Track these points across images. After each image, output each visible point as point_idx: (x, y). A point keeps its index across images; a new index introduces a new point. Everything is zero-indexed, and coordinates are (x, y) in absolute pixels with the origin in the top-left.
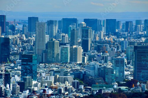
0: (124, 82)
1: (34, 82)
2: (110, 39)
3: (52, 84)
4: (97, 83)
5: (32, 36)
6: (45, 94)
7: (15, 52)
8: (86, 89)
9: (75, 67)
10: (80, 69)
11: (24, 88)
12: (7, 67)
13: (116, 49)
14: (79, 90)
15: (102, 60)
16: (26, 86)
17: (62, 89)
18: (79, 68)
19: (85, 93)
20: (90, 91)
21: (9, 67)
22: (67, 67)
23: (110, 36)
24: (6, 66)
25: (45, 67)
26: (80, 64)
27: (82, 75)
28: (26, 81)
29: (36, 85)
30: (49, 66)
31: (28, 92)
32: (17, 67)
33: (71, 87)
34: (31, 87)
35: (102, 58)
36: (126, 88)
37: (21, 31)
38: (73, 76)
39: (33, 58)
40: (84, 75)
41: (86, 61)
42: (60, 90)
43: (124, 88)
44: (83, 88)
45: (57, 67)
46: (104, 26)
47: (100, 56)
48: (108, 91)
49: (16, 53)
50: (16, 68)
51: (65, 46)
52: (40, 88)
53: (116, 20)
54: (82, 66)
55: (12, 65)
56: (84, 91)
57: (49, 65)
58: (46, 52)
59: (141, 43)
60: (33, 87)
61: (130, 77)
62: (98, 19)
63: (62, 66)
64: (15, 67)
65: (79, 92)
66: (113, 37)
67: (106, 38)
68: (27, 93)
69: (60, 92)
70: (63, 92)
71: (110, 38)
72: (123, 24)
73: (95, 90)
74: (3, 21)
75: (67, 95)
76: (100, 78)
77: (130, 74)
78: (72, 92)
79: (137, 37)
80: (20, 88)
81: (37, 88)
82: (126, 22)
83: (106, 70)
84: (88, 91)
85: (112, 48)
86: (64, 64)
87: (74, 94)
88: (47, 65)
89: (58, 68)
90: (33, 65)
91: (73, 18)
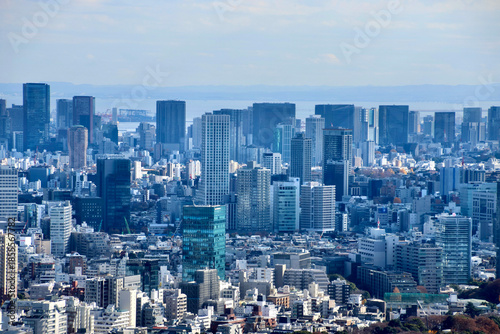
0: (473, 287)
1: (224, 286)
2: (394, 163)
3: (272, 292)
4: (396, 289)
5: (172, 156)
6: (259, 320)
7: (136, 202)
8: (370, 306)
9: (319, 245)
10: (337, 251)
11: (197, 302)
12: (128, 242)
13: (424, 192)
14: (349, 308)
15: (393, 224)
16: (201, 295)
17: (305, 306)
18: (330, 245)
19: (368, 317)
20: (382, 310)
21: (133, 243)
22: (296, 244)
23: (396, 155)
24: (126, 239)
25: (232, 244)
26: (331, 236)
27: (349, 265)
28: (202, 281)
29: (228, 294)
30: (245, 240)
31: (210, 311)
32: (154, 244)
33: (327, 298)
34: (216, 297)
35: (390, 217)
36: (483, 304)
37: (135, 140)
38: (325, 267)
39: (216, 218)
40: (355, 265)
41: (345, 226)
42: (299, 308)
43: (477, 304)
44: (360, 302)
45: (267, 245)
46: (372, 126)
47: (386, 212)
48: (435, 311)
49: (140, 203)
50: (152, 247)
51: (285, 184)
52: (241, 302)
53: (407, 107)
54: (338, 241)
55: (142, 237)
56: (363, 310)
57: (244, 237)
58: (233, 199)
59: (493, 173)
60: (220, 299)
61: (482, 273)
62: (357, 105)
63: (281, 240)
64: (151, 244)
65: (350, 315)
66: (405, 156)
67: (384, 162)
68: (209, 316)
69: (298, 312)
70: (306, 312)
71: (395, 159)
72: (425, 119)
73: (394, 310)
74: (85, 113)
75: (318, 320)
76: (404, 274)
77: (481, 265)
78: (329, 313)
79: (475, 158)
80: (188, 301)
81: (232, 302)
82: (436, 113)
83: (420, 252)
84: (375, 311)
85: (411, 188)
86: (286, 235)
87: (338, 318)
88: (239, 237)
89: (272, 246)
90: (216, 236)
91: (283, 102)
